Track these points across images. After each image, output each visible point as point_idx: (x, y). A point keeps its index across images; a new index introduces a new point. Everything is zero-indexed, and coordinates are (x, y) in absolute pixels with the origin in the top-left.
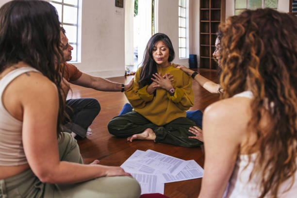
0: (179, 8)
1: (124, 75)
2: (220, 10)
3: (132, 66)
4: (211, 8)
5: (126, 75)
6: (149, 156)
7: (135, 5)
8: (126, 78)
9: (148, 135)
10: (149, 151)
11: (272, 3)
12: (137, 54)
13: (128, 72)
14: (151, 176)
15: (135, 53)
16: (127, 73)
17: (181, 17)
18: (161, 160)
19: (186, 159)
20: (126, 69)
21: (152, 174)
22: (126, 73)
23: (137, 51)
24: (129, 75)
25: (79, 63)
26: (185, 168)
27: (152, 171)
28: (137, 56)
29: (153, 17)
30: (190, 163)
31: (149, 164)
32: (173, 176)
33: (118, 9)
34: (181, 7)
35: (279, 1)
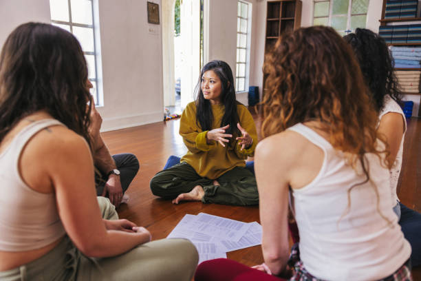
0: (239, 19)
1: (162, 120)
2: (293, 20)
3: (174, 107)
4: (282, 17)
5: (165, 120)
6: (202, 221)
7: (175, 19)
8: (165, 123)
9: (198, 195)
10: (201, 214)
11: (362, 5)
12: (180, 89)
13: (169, 114)
14: (207, 244)
15: (176, 89)
16: (167, 117)
17: (240, 33)
18: (217, 224)
19: (248, 221)
20: (165, 112)
21: (209, 243)
22: (165, 117)
23: (179, 85)
24: (169, 119)
25: (102, 107)
26: (247, 232)
27: (208, 238)
28: (179, 93)
29: (201, 35)
30: (252, 226)
31: (202, 230)
32: (234, 243)
33: (153, 27)
34: (241, 18)
35: (370, 2)
